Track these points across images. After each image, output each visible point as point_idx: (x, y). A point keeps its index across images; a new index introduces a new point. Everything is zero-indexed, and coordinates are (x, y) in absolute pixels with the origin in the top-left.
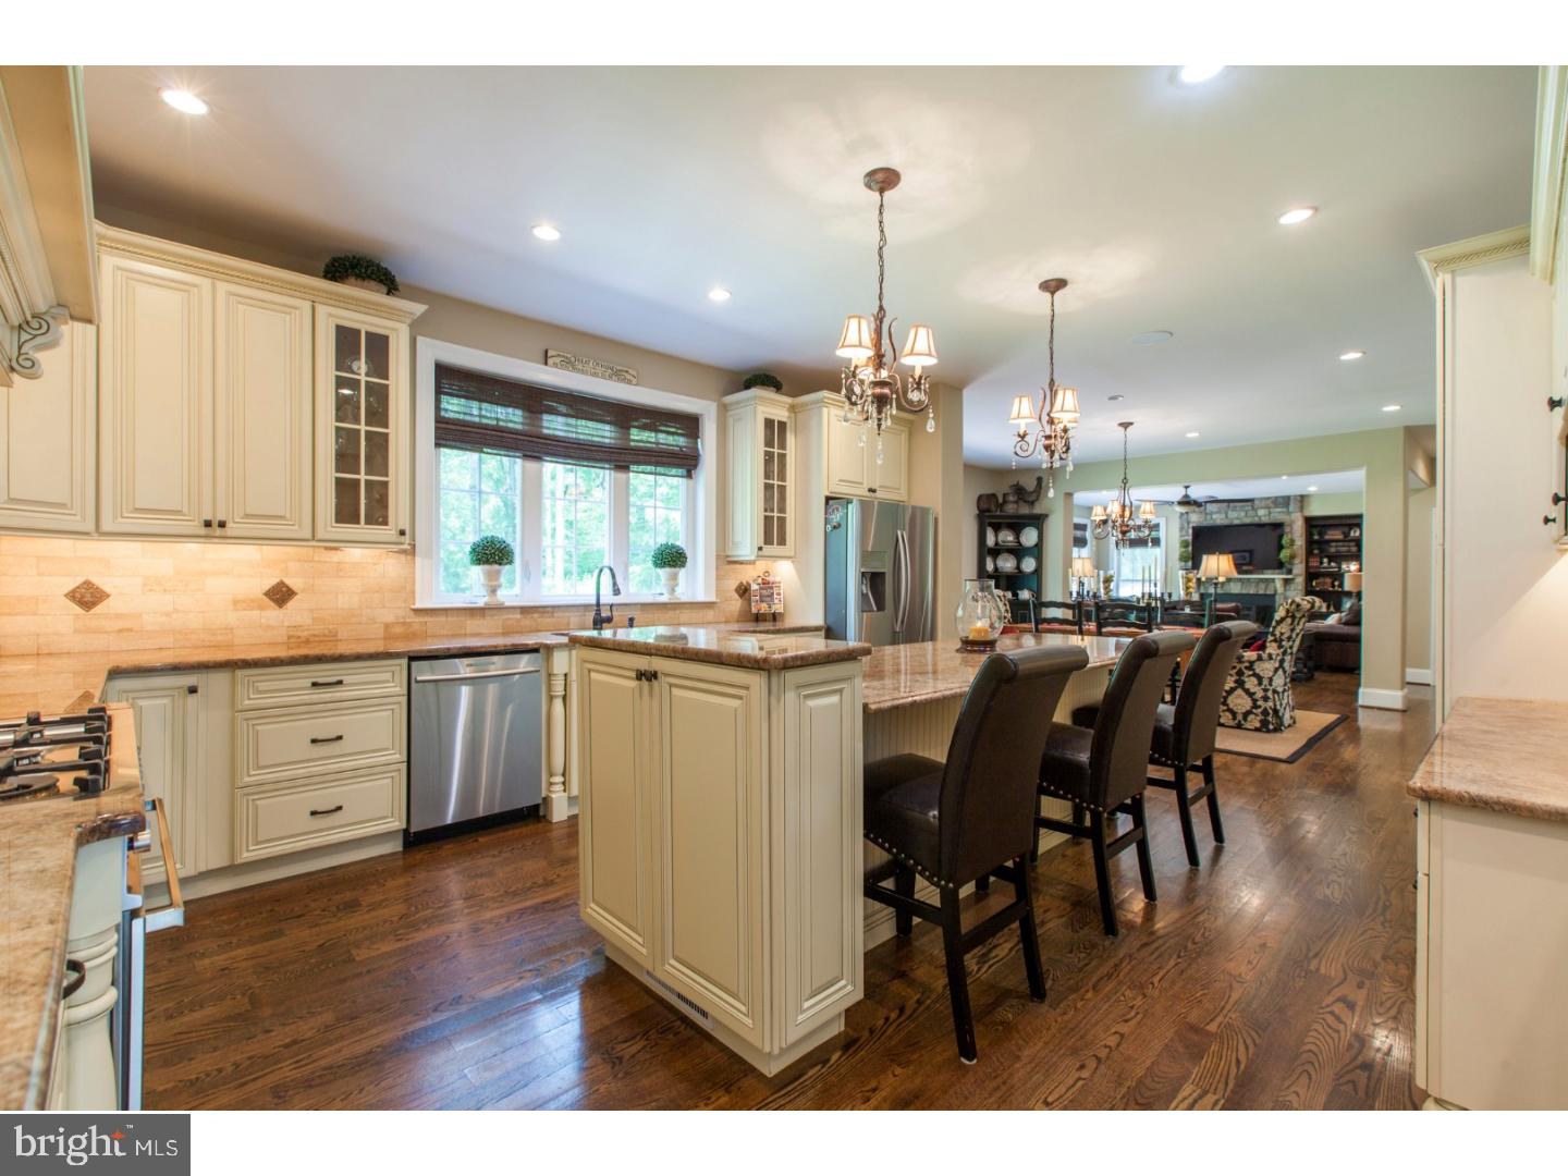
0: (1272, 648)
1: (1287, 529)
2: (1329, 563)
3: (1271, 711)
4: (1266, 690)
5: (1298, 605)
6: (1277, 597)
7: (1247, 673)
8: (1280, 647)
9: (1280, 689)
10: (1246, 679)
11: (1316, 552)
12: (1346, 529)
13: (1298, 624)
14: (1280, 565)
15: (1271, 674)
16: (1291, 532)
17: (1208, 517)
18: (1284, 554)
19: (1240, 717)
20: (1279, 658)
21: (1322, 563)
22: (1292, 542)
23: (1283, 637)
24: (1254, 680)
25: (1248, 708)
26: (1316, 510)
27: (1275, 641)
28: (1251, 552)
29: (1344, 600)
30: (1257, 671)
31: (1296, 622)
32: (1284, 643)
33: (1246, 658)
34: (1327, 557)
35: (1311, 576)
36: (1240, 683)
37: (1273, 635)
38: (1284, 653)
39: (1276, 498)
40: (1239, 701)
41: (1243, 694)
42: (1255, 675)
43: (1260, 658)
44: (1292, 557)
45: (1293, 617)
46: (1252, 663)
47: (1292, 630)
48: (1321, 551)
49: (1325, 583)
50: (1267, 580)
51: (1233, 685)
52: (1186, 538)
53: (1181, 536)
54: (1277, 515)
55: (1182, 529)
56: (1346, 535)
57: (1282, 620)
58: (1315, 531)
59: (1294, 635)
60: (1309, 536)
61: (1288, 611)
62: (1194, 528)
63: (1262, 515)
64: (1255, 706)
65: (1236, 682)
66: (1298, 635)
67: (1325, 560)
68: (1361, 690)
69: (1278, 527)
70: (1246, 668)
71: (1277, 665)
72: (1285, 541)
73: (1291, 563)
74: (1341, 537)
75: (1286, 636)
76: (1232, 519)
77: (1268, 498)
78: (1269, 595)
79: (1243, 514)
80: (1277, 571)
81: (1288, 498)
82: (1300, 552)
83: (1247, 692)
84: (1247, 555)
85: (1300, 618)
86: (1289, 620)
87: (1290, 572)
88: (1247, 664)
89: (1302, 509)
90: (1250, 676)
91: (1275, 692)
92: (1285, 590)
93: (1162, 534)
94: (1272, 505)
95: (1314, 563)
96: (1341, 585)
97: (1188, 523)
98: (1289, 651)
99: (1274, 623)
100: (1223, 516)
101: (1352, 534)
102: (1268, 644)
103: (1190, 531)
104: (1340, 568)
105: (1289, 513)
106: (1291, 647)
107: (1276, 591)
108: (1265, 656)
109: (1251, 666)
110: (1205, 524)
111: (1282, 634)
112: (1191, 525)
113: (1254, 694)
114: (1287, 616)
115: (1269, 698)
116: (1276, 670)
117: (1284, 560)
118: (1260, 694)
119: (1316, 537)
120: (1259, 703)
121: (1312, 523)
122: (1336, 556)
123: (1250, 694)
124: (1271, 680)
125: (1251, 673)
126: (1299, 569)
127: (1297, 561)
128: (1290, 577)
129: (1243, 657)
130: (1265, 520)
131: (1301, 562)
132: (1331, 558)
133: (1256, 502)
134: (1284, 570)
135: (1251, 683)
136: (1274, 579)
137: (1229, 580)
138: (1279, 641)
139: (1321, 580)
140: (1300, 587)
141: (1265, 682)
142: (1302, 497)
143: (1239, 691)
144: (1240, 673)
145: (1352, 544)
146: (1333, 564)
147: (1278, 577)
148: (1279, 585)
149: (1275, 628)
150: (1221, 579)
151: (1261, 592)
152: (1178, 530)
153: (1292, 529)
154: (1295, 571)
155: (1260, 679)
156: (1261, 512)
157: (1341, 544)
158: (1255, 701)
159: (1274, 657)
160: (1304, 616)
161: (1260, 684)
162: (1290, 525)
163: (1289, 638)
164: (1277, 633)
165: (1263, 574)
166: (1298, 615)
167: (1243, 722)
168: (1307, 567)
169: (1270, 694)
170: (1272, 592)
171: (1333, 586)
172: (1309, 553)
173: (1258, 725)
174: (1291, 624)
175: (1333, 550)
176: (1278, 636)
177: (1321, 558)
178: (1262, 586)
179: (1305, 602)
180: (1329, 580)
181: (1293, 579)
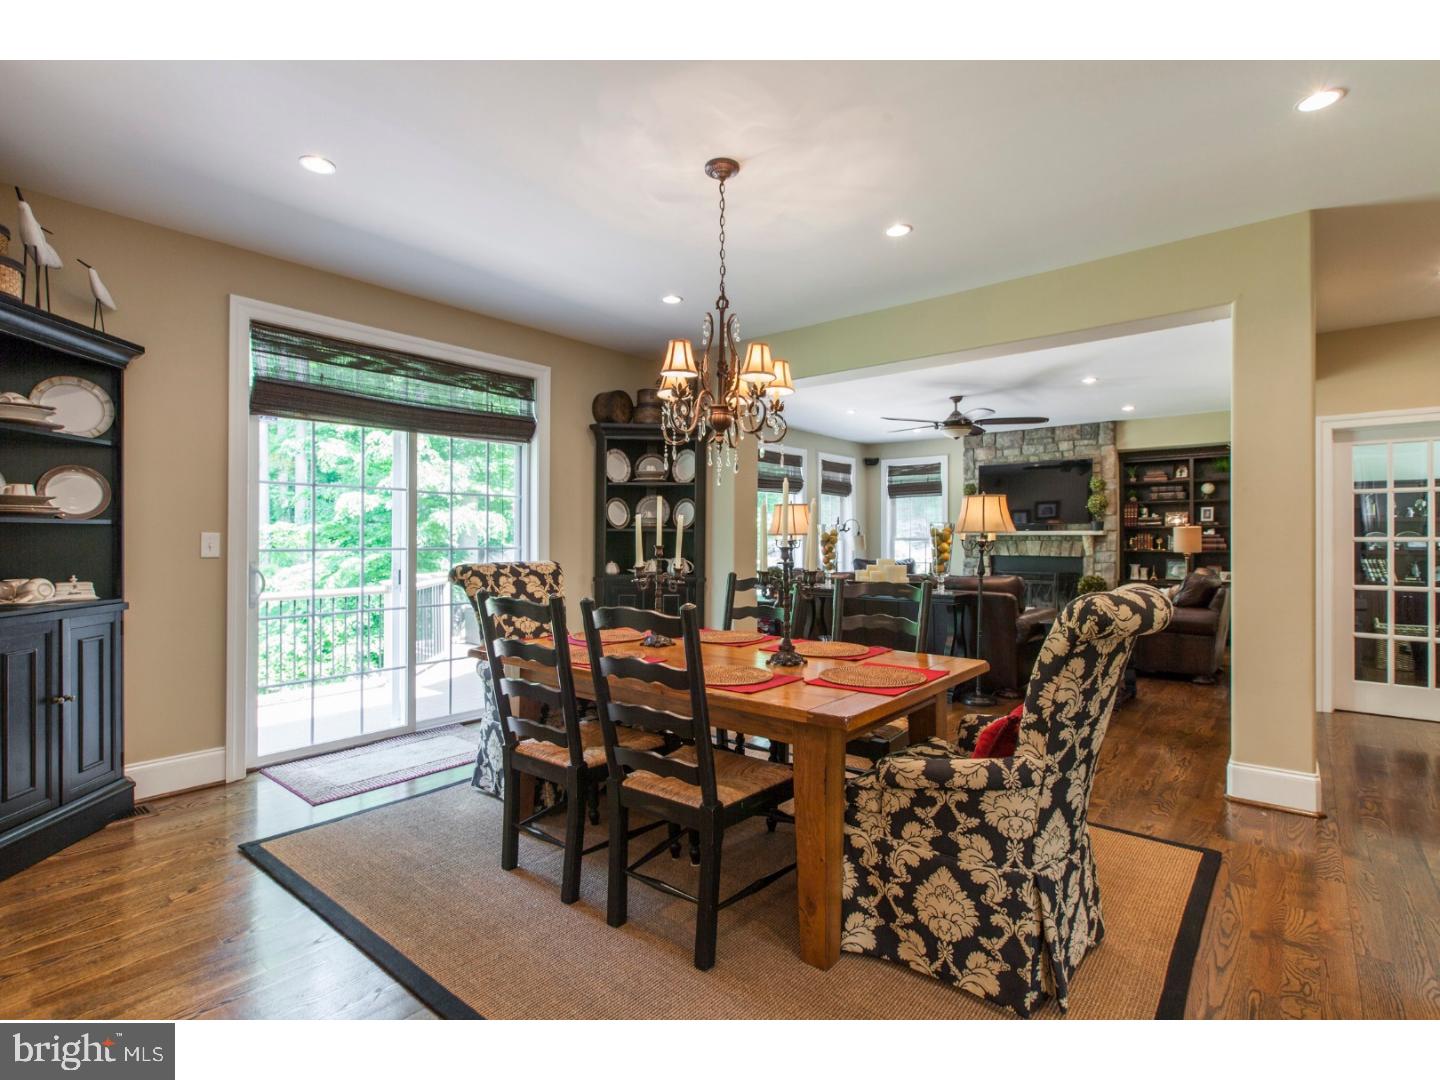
0: (1031, 750)
1: (1096, 468)
2: (1150, 515)
3: (1029, 952)
4: (1014, 881)
5: (1104, 622)
6: (1085, 560)
7: (965, 821)
8: (1054, 746)
9: (1055, 873)
10: (962, 841)
11: (1133, 499)
12: (1170, 469)
13: (1105, 674)
14: (1087, 518)
15: (1029, 829)
16: (1101, 472)
17: (999, 453)
18: (1093, 503)
19: (946, 954)
20: (1051, 780)
21: (1140, 514)
22: (1103, 484)
23: (1062, 717)
24: (982, 844)
25: (968, 931)
26: (1133, 441)
27: (1039, 726)
28: (1058, 503)
29: (1170, 564)
30: (992, 818)
31: (1099, 669)
32: (1064, 734)
33: (958, 781)
34: (1147, 506)
35: (1127, 531)
36: (946, 852)
37: (1036, 709)
38: (1067, 764)
39: (1082, 425)
40: (943, 905)
41: (954, 885)
42: (987, 831)
43: (996, 782)
44: (1104, 506)
45: (1091, 656)
46: (975, 795)
47: (1088, 694)
48: (1139, 498)
49: (1145, 541)
50: (1072, 537)
51: (927, 853)
52: (971, 482)
53: (966, 480)
54: (1084, 450)
55: (966, 470)
56: (1172, 475)
57: (1060, 663)
58: (1132, 472)
59: (1094, 709)
60: (1124, 477)
61: (1073, 638)
62: (981, 468)
63: (1066, 450)
64: (987, 929)
65: (934, 843)
66: (1104, 703)
67: (1145, 510)
68: (1231, 765)
69: (1085, 466)
70: (960, 805)
71: (1046, 801)
72: (1094, 483)
73: (1103, 515)
74: (1164, 479)
75: (1071, 710)
76: (1029, 456)
77: (1072, 427)
78: (1078, 558)
79: (1041, 449)
80: (1084, 525)
81: (1097, 425)
82: (1113, 500)
83: (963, 878)
84: (1053, 506)
85: (1111, 657)
86: (1078, 665)
87: (1100, 526)
88: (964, 797)
89: (1114, 441)
90: (970, 831)
91: (1042, 884)
92: (1095, 552)
93: (943, 476)
94: (1076, 436)
95: (1131, 513)
96: (1165, 544)
97: (975, 461)
98: (1081, 754)
99: (1035, 674)
100: (1017, 452)
101: (1178, 475)
102: (1022, 735)
103: (977, 473)
104: (1163, 521)
105: (1098, 446)
106: (1086, 743)
107: (1083, 551)
108: (1011, 777)
109: (972, 803)
110: (995, 462)
111: (1059, 707)
112: (978, 464)
113: (983, 888)
114: (1070, 655)
115: (1023, 907)
116: (1044, 817)
117: (1092, 510)
118: (997, 893)
119: (1133, 480)
120: (996, 920)
121: (1130, 461)
122: (1157, 505)
123: (975, 891)
124: (1029, 846)
125: (975, 822)
126: (1112, 521)
127: (1109, 511)
128: (1100, 533)
129: (951, 773)
130: (1069, 456)
131: (1115, 513)
132: (1152, 508)
133: (1057, 432)
134: (1093, 523)
135: (974, 854)
136: (1080, 537)
137: (1001, 539)
138: (1049, 728)
139: (1140, 537)
140: (1113, 547)
141: (1015, 853)
142: (1115, 423)
143: (943, 876)
144: (945, 820)
145: (1180, 488)
146: (1154, 516)
147: (1086, 533)
148: (1087, 544)
149: (1039, 686)
150: (991, 537)
151: (1065, 554)
152: (962, 471)
153: (1102, 468)
154: (1107, 526)
155: (998, 842)
156: (1064, 446)
157: (1164, 488)
158: (984, 912)
159: (1036, 777)
160: (1120, 648)
161: (999, 858)
162: (1100, 463)
163: (1080, 719)
164: (1045, 702)
165: (1066, 529)
166: (1104, 648)
167: (954, 970)
168: (1122, 519)
169: (1027, 895)
170: (1079, 555)
171: (1155, 546)
172: (1125, 502)
173: (994, 988)
174: (1084, 677)
175: (1154, 496)
176: (1046, 713)
177: (1140, 507)
178: (1066, 545)
179: (1125, 611)
180: (1150, 538)
181: (1104, 537)
